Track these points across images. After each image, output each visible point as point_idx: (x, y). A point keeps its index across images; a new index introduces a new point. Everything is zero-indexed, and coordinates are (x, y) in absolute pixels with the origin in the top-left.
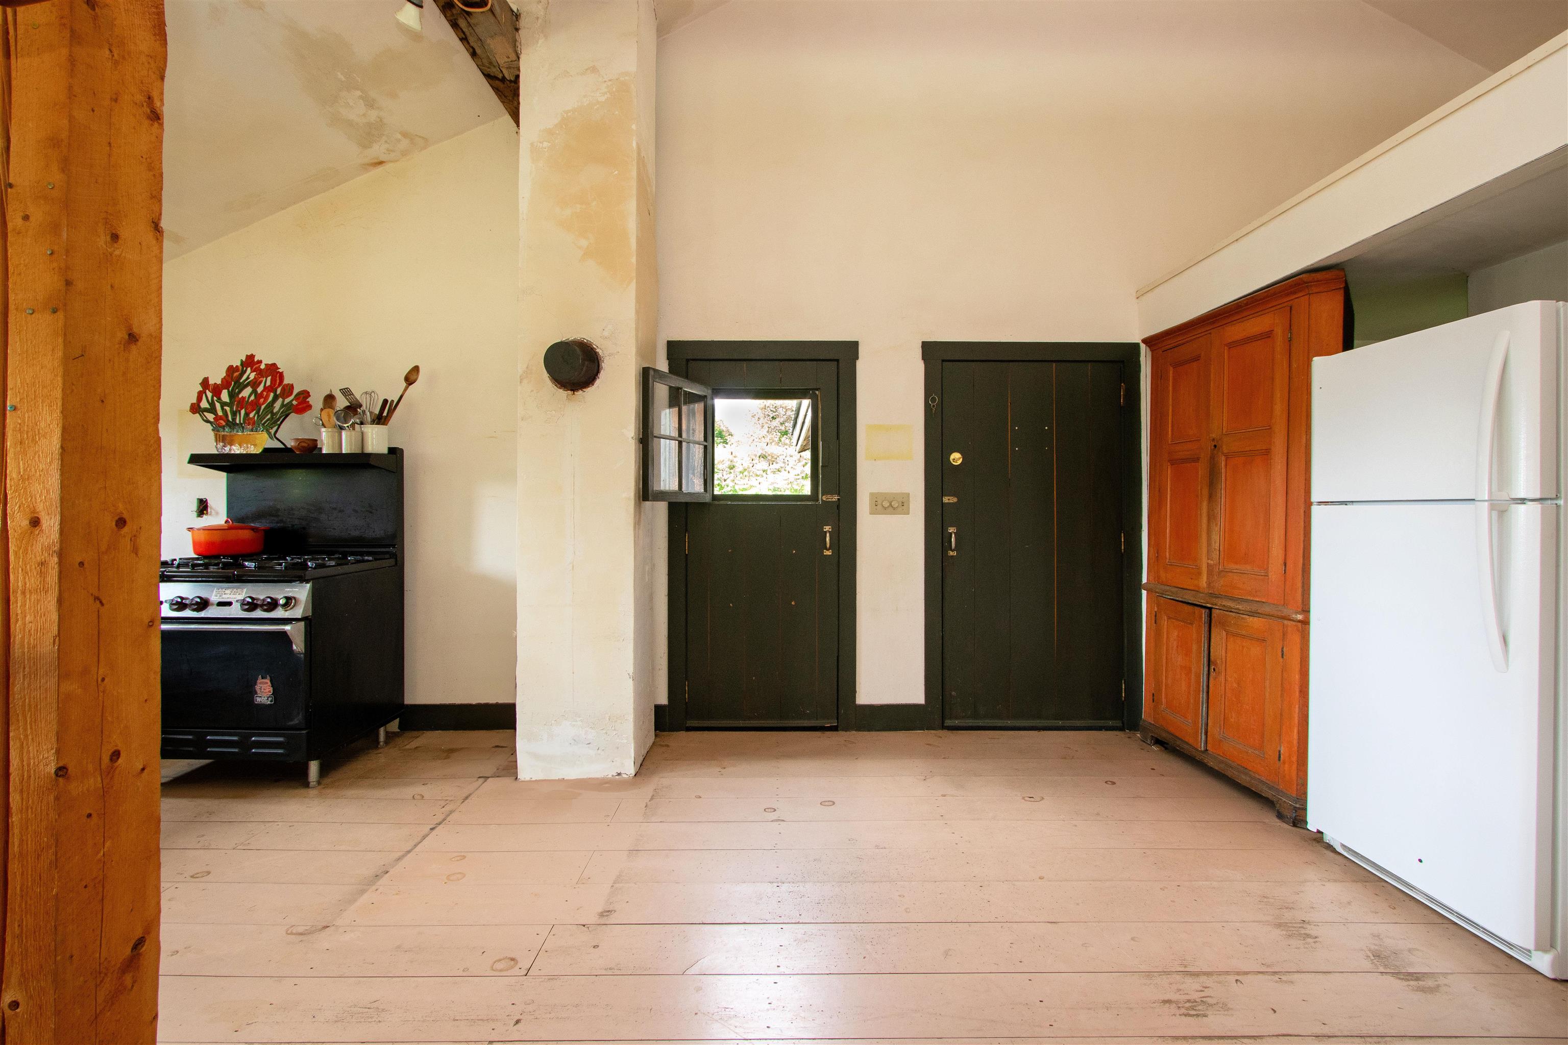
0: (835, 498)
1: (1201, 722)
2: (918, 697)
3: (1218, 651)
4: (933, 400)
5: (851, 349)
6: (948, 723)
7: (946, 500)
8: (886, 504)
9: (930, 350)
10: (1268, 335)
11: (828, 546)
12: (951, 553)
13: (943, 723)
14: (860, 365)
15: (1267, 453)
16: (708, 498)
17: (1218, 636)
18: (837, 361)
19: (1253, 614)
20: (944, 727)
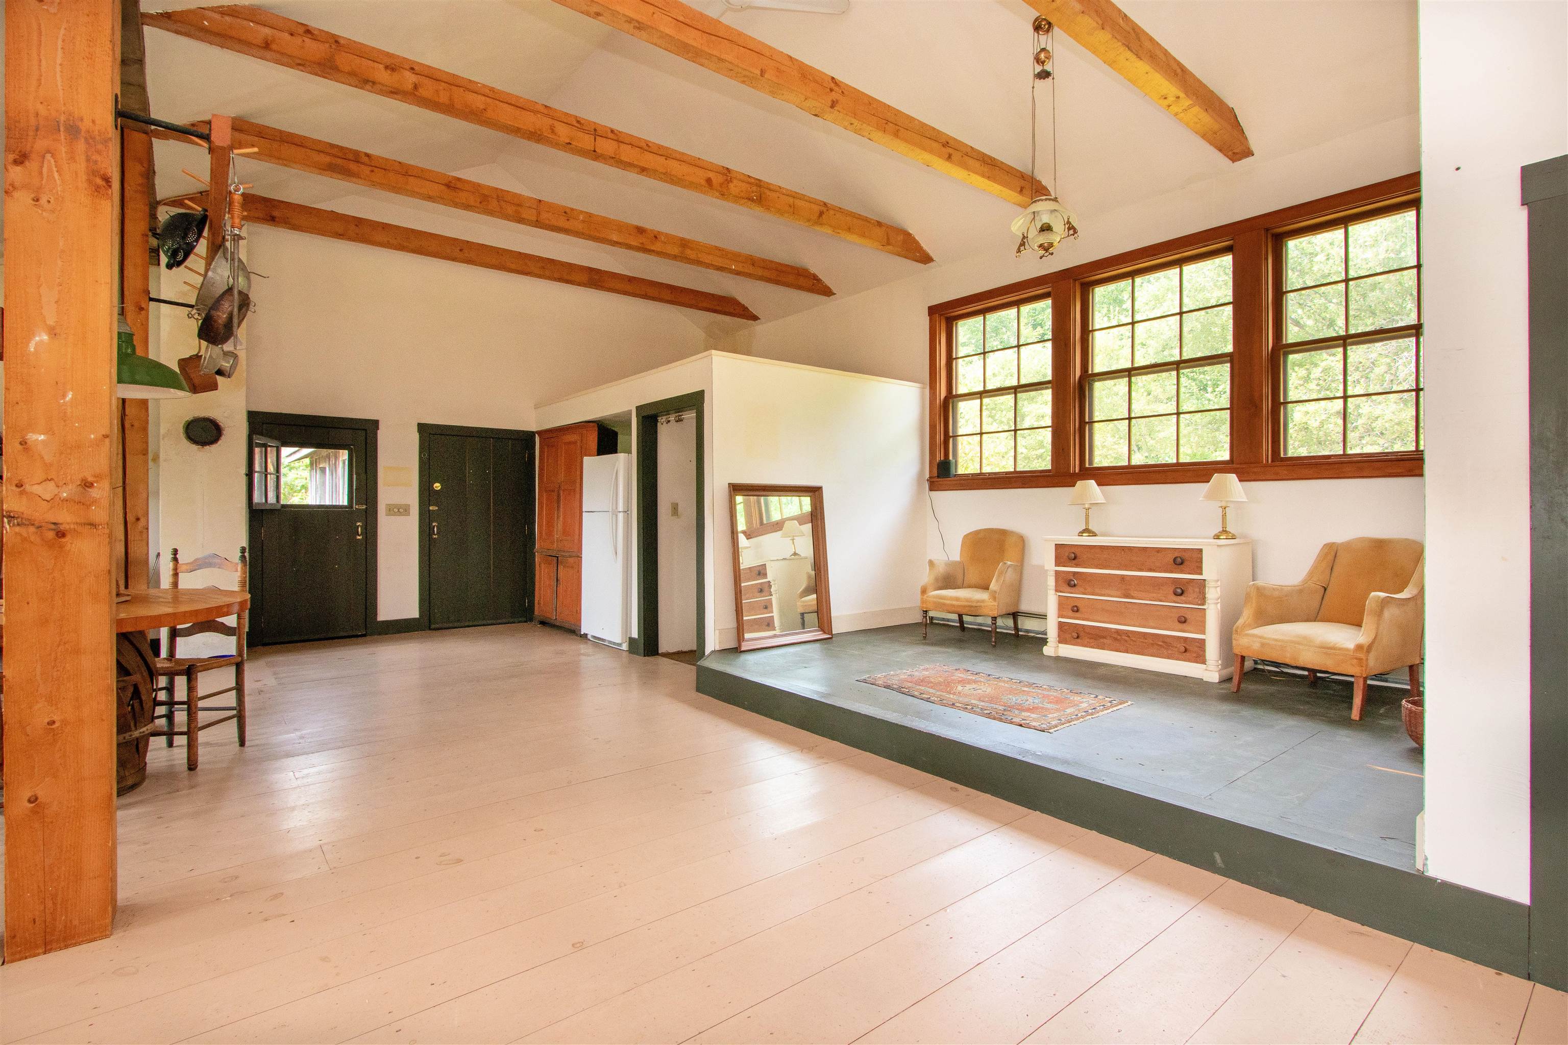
0: (364, 507)
1: (554, 606)
2: (415, 614)
3: (561, 575)
4: (424, 455)
5: (375, 423)
6: (433, 626)
7: (431, 508)
8: (396, 510)
9: (423, 429)
10: (575, 443)
11: (360, 533)
12: (435, 536)
13: (430, 626)
14: (380, 433)
15: (574, 490)
16: (279, 507)
17: (561, 568)
18: (366, 430)
19: (570, 557)
20: (430, 629)
